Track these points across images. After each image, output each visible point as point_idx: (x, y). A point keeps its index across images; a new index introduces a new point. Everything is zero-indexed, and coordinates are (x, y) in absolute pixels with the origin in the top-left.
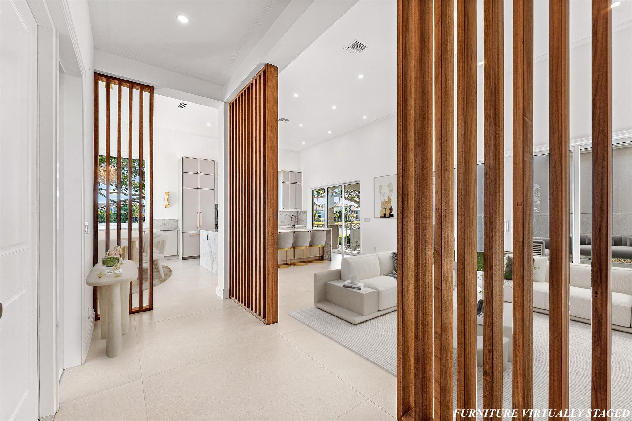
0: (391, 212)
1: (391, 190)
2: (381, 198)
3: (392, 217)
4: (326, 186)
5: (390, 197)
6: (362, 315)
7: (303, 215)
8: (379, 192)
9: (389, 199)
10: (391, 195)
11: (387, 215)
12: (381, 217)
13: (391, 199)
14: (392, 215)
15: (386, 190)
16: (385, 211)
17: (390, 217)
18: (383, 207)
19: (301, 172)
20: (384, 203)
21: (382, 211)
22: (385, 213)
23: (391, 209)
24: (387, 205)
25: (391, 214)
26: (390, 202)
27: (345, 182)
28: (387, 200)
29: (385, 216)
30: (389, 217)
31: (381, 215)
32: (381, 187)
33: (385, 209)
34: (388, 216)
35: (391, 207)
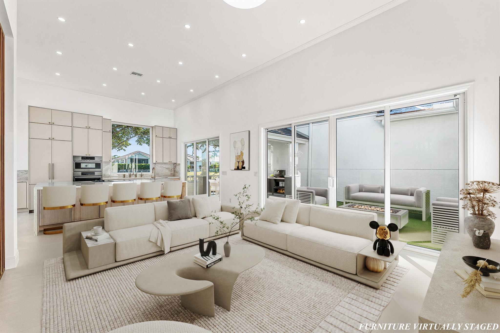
0: (243, 164)
1: (243, 145)
2: (235, 153)
3: (244, 169)
4: (195, 141)
5: (243, 151)
6: (87, 268)
7: (177, 167)
8: (234, 146)
9: (242, 153)
10: (243, 149)
11: (240, 167)
12: (235, 169)
13: (243, 153)
14: (244, 168)
15: (239, 145)
16: (239, 164)
17: (243, 169)
18: (237, 160)
19: (176, 128)
20: (238, 157)
21: (236, 164)
22: (238, 166)
23: (243, 162)
24: (240, 159)
25: (243, 166)
26: (243, 156)
27: (209, 137)
28: (240, 154)
29: (238, 169)
30: (241, 169)
31: (235, 167)
32: (235, 142)
33: (239, 162)
35: (243, 160)
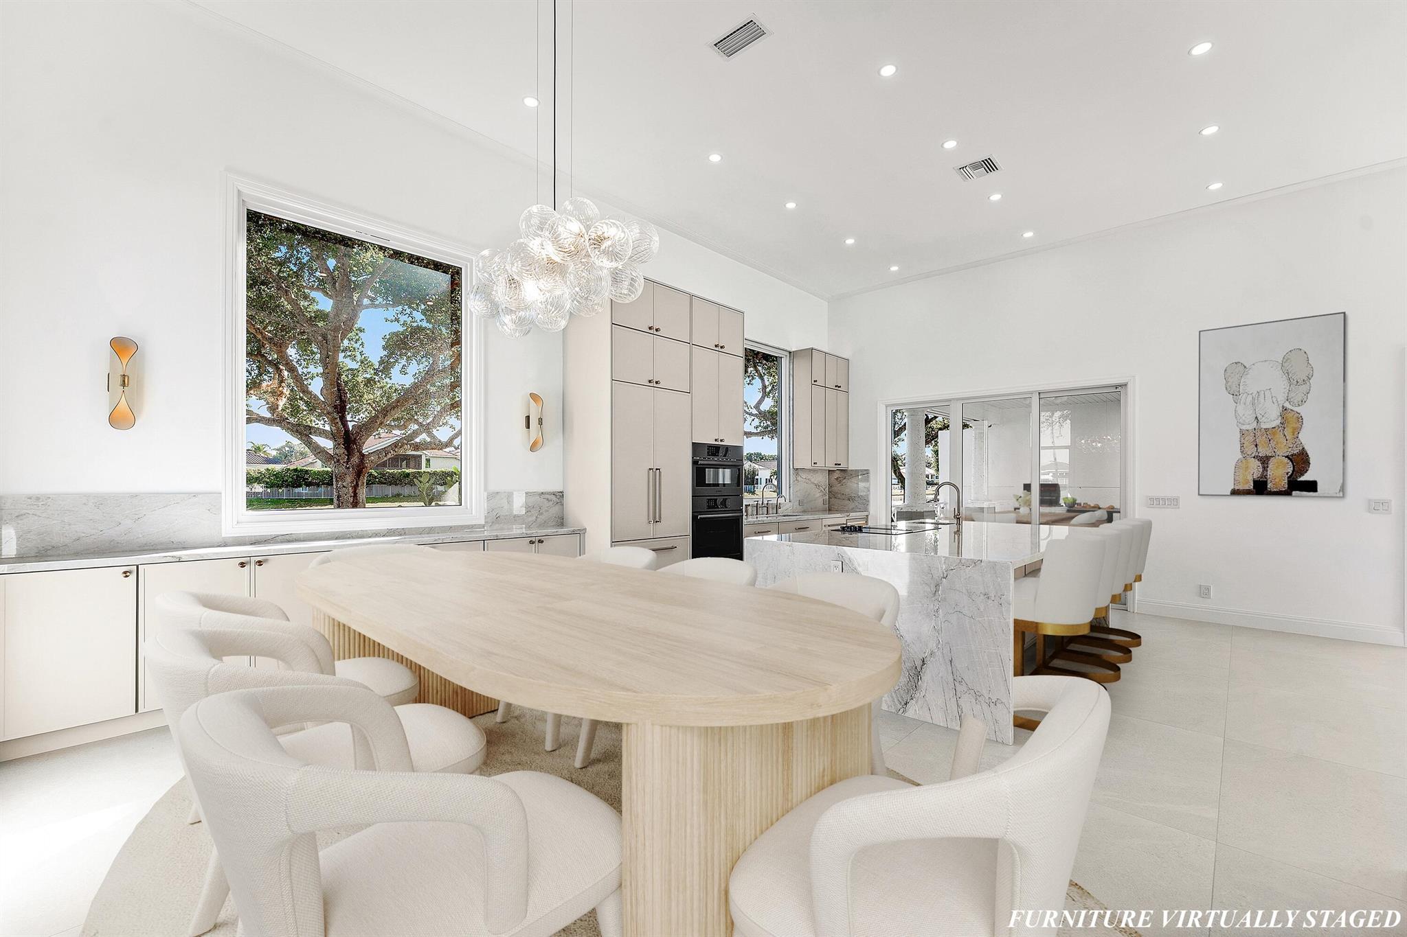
0: (1300, 471)
1: (1301, 383)
2: (1237, 416)
3: (1304, 493)
5: (1297, 410)
7: (853, 482)
8: (1228, 391)
9: (1291, 419)
11: (1278, 484)
12: (1236, 493)
13: (1300, 419)
14: (1308, 486)
15: (1267, 383)
16: (1265, 467)
17: (1294, 493)
18: (1251, 450)
19: (847, 357)
22: (1264, 475)
23: (1300, 460)
24: (1278, 444)
25: (1301, 479)
26: (1297, 431)
28: (1278, 422)
29: (1260, 488)
30: (1287, 493)
31: (1235, 484)
32: (1238, 370)
33: (1265, 461)
34: (1284, 484)
35: (1302, 451)
